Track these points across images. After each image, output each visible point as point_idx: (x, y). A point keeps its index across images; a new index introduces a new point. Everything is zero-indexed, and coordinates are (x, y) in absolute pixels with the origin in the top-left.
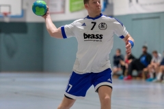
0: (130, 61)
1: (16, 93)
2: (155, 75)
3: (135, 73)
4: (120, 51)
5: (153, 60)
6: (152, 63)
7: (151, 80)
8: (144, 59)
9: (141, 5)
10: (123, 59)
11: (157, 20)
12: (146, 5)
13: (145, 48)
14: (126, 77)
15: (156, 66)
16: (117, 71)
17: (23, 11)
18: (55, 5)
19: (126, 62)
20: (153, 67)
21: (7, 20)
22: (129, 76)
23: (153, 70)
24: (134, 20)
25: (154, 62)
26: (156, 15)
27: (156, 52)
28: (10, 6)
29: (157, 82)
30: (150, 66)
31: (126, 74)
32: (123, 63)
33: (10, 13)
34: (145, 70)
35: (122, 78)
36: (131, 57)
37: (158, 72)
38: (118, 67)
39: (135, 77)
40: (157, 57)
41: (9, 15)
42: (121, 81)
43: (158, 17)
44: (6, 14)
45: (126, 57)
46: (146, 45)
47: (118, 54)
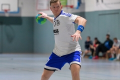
0: (97, 45)
1: (14, 69)
2: (115, 56)
3: (101, 54)
4: (89, 38)
5: (114, 45)
6: (113, 47)
7: (112, 59)
8: (107, 44)
9: (105, 4)
10: (92, 44)
11: (117, 15)
12: (109, 4)
13: (108, 35)
14: (94, 57)
15: (116, 49)
16: (88, 53)
17: (19, 9)
18: (42, 4)
19: (94, 46)
20: (114, 49)
21: (7, 15)
22: (97, 57)
23: (114, 52)
24: (100, 15)
25: (115, 46)
26: (116, 12)
27: (116, 39)
28: (9, 5)
29: (117, 60)
30: (111, 49)
31: (94, 55)
32: (92, 47)
33: (9, 10)
34: (108, 52)
35: (91, 58)
36: (98, 42)
37: (117, 54)
38: (88, 50)
39: (101, 57)
40: (117, 42)
41: (8, 11)
42: (90, 60)
43: (118, 13)
44: (6, 11)
45: (94, 42)
46: (109, 33)
47: (88, 40)
